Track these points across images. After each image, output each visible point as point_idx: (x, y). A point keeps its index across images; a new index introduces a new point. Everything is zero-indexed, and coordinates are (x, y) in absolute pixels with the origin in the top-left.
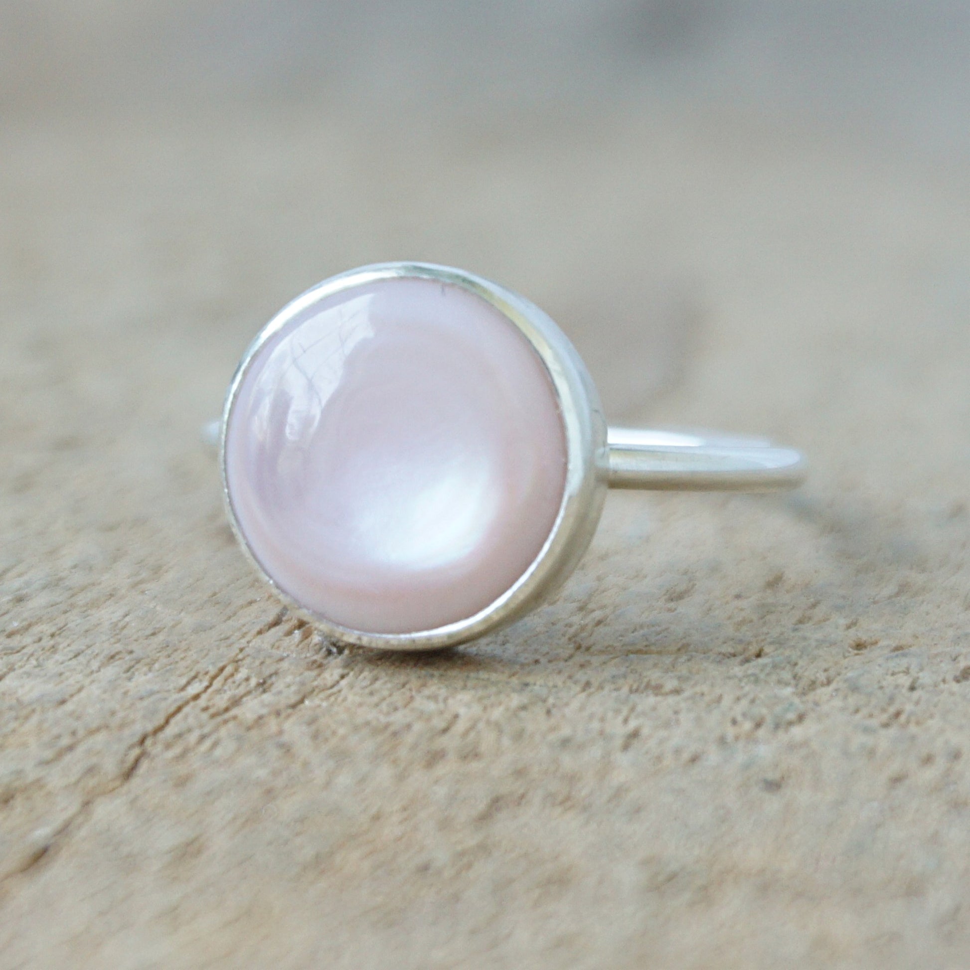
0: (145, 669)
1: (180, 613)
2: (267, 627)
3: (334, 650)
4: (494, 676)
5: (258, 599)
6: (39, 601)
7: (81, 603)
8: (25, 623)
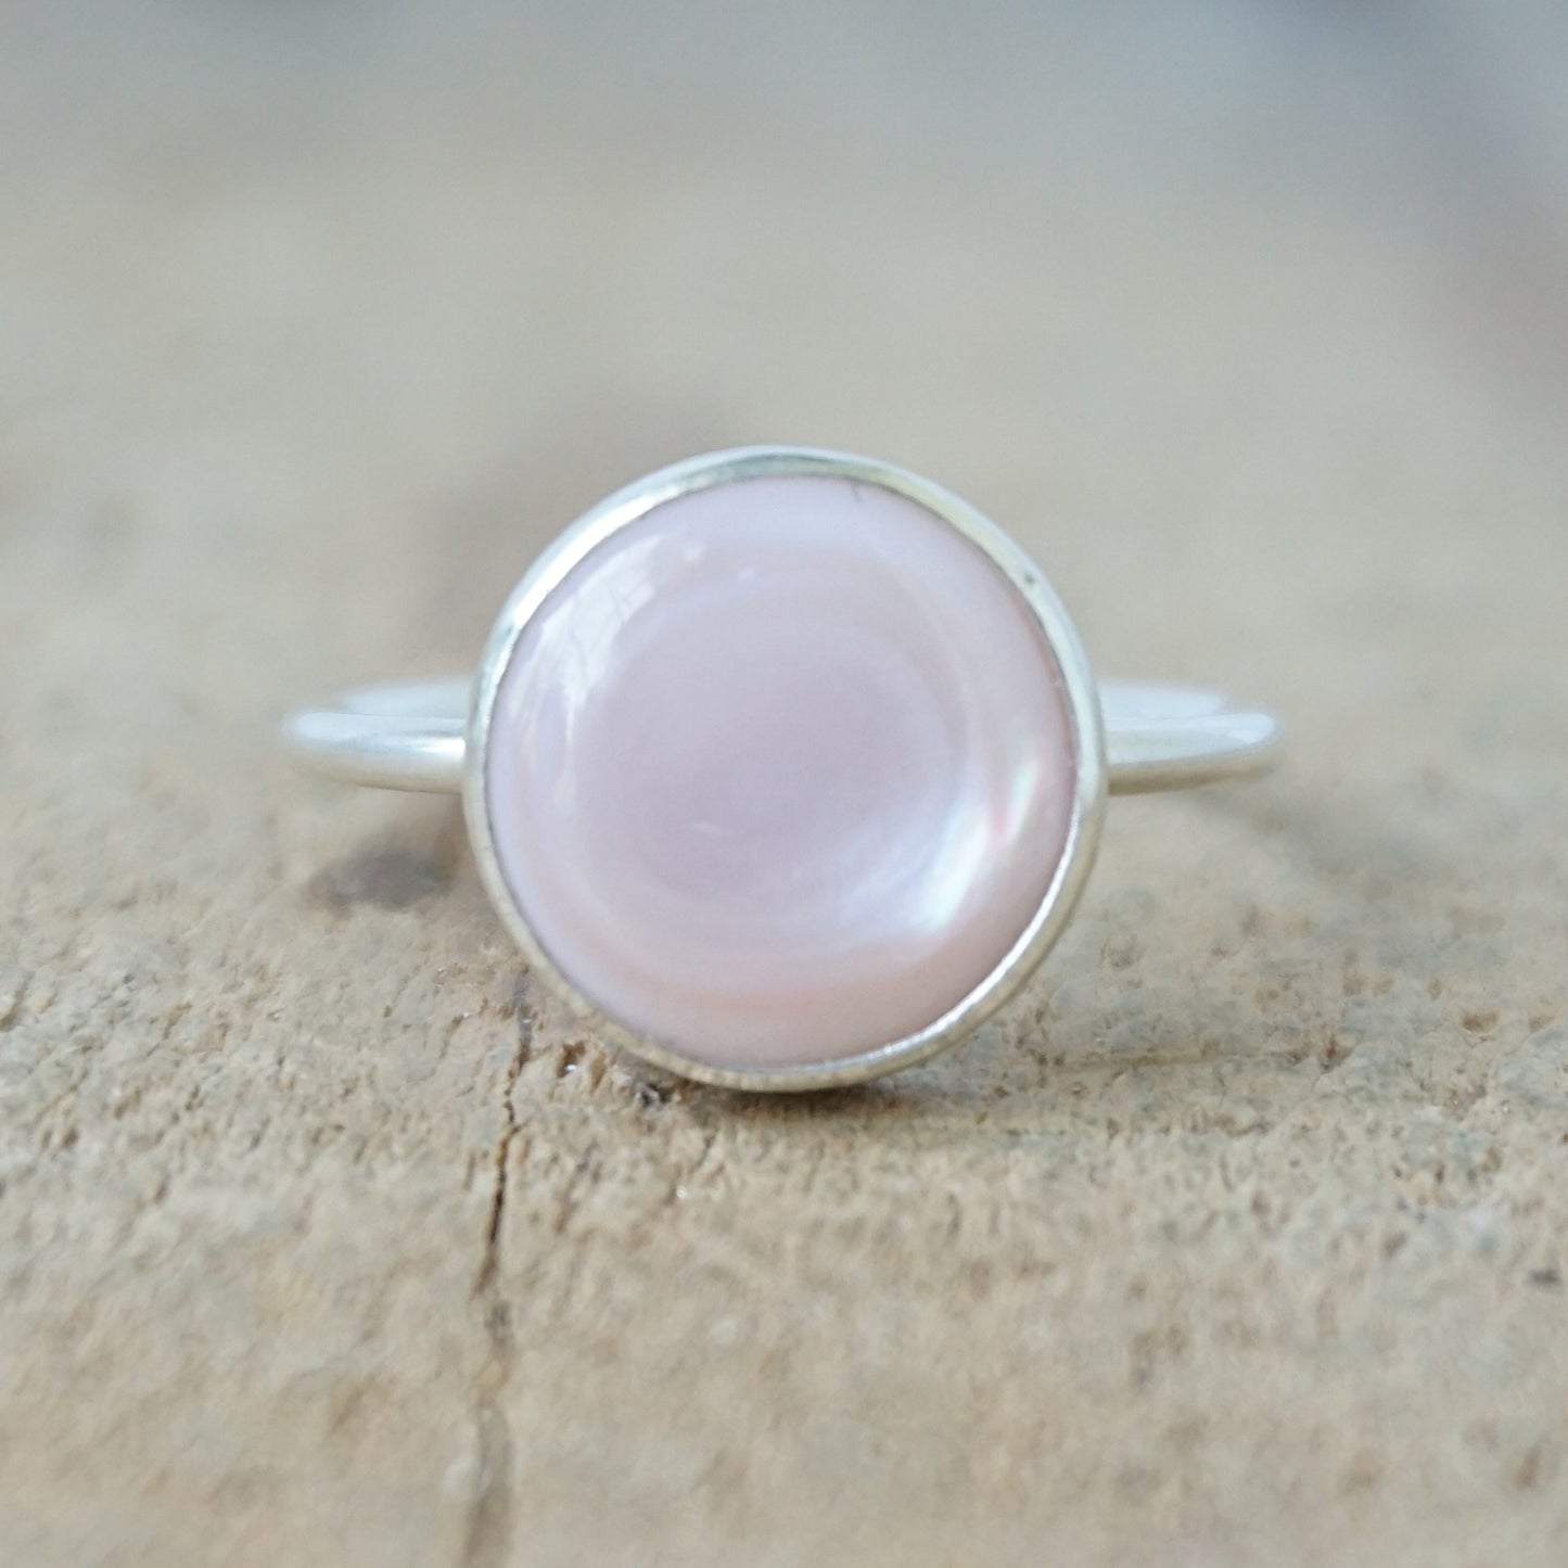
0: (383, 1156)
1: (359, 1049)
2: (517, 1064)
3: (655, 1095)
4: (954, 1123)
5: (466, 1015)
6: (121, 1046)
7: (190, 1044)
8: (130, 1090)
